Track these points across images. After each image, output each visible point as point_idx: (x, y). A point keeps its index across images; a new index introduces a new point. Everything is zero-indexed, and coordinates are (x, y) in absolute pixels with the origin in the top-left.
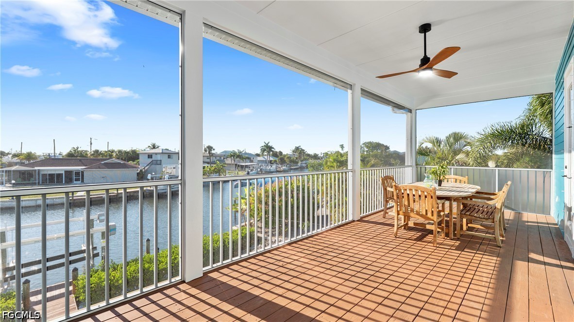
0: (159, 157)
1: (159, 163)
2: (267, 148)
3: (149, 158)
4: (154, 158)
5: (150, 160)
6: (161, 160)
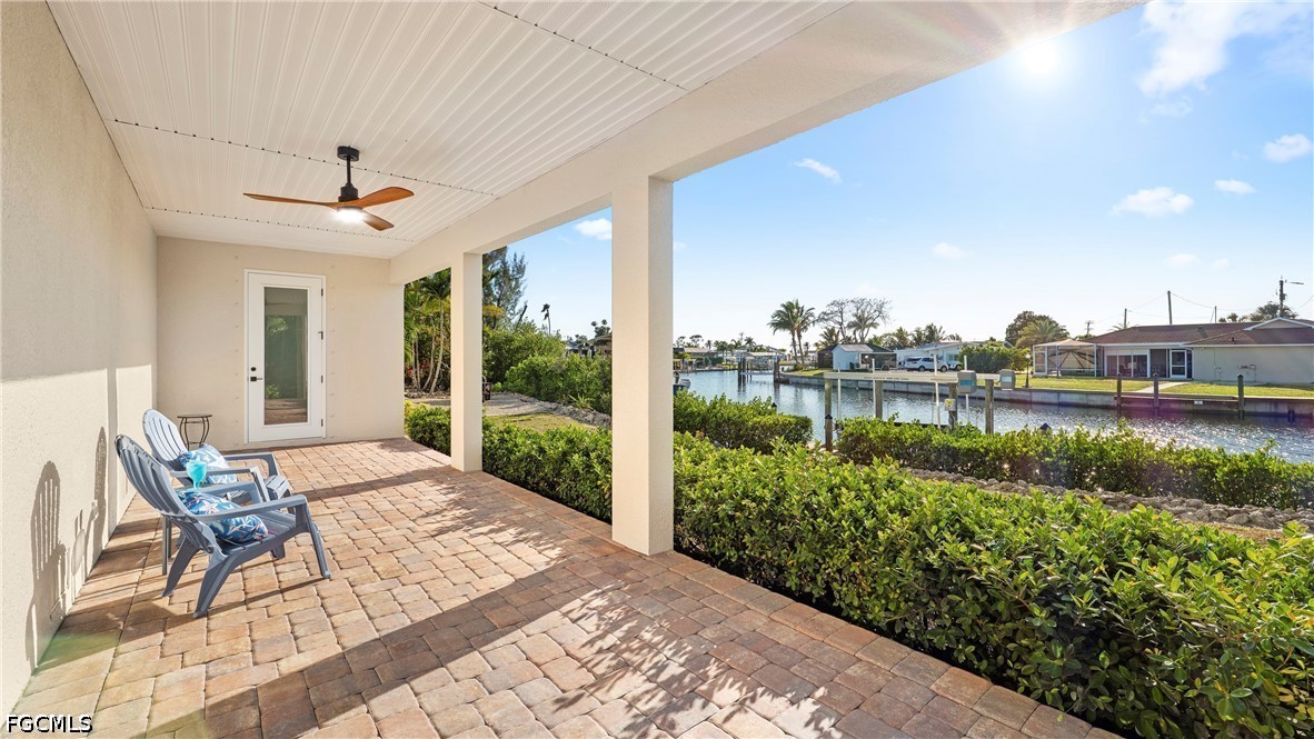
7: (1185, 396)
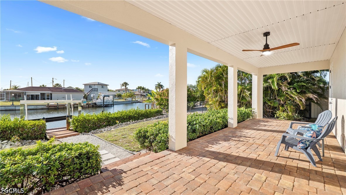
0: (96, 87)
1: (96, 90)
2: (159, 86)
3: (90, 87)
4: (93, 87)
5: (91, 89)
6: (97, 89)
7: (61, 104)
